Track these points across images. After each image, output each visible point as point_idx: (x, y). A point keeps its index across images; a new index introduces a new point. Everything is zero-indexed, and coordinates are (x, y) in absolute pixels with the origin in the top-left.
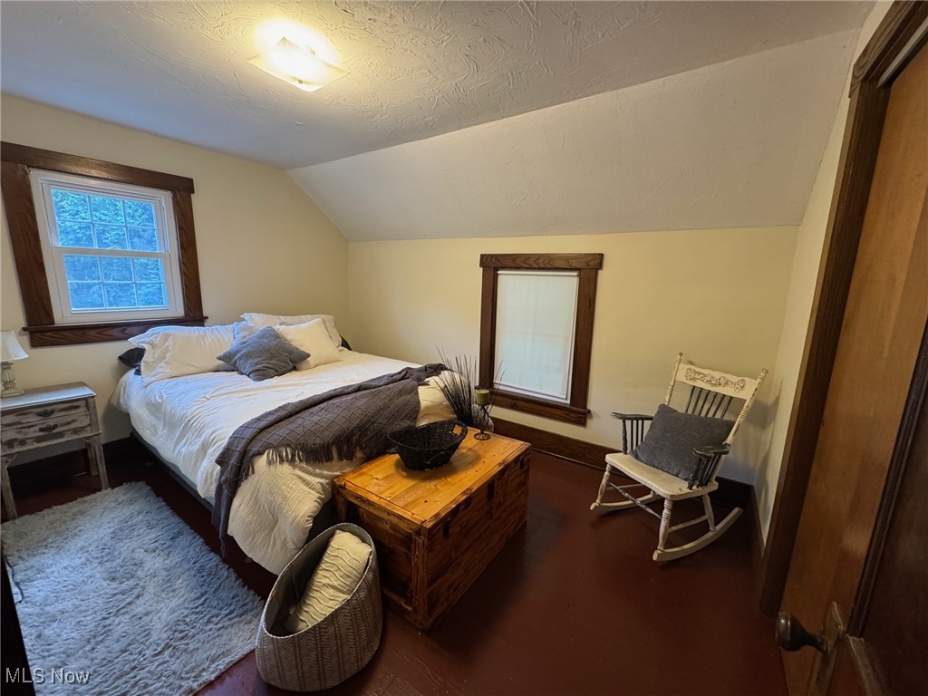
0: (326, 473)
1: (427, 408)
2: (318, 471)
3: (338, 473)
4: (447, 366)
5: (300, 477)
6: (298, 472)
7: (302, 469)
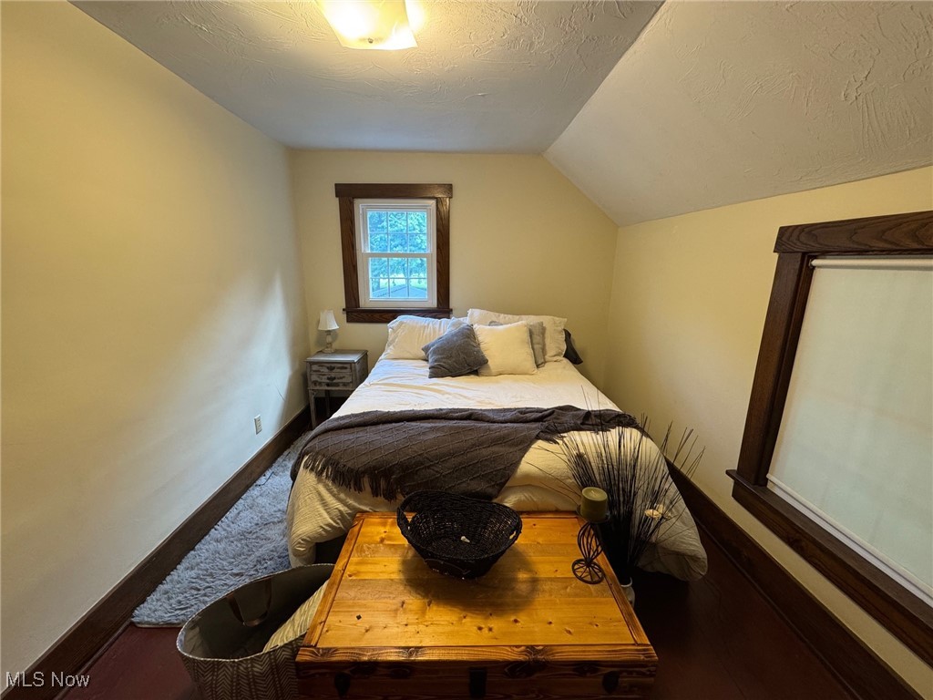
0: (351, 502)
1: (527, 476)
2: (342, 496)
3: (367, 509)
4: (638, 421)
5: (320, 494)
6: (321, 488)
7: (326, 486)
